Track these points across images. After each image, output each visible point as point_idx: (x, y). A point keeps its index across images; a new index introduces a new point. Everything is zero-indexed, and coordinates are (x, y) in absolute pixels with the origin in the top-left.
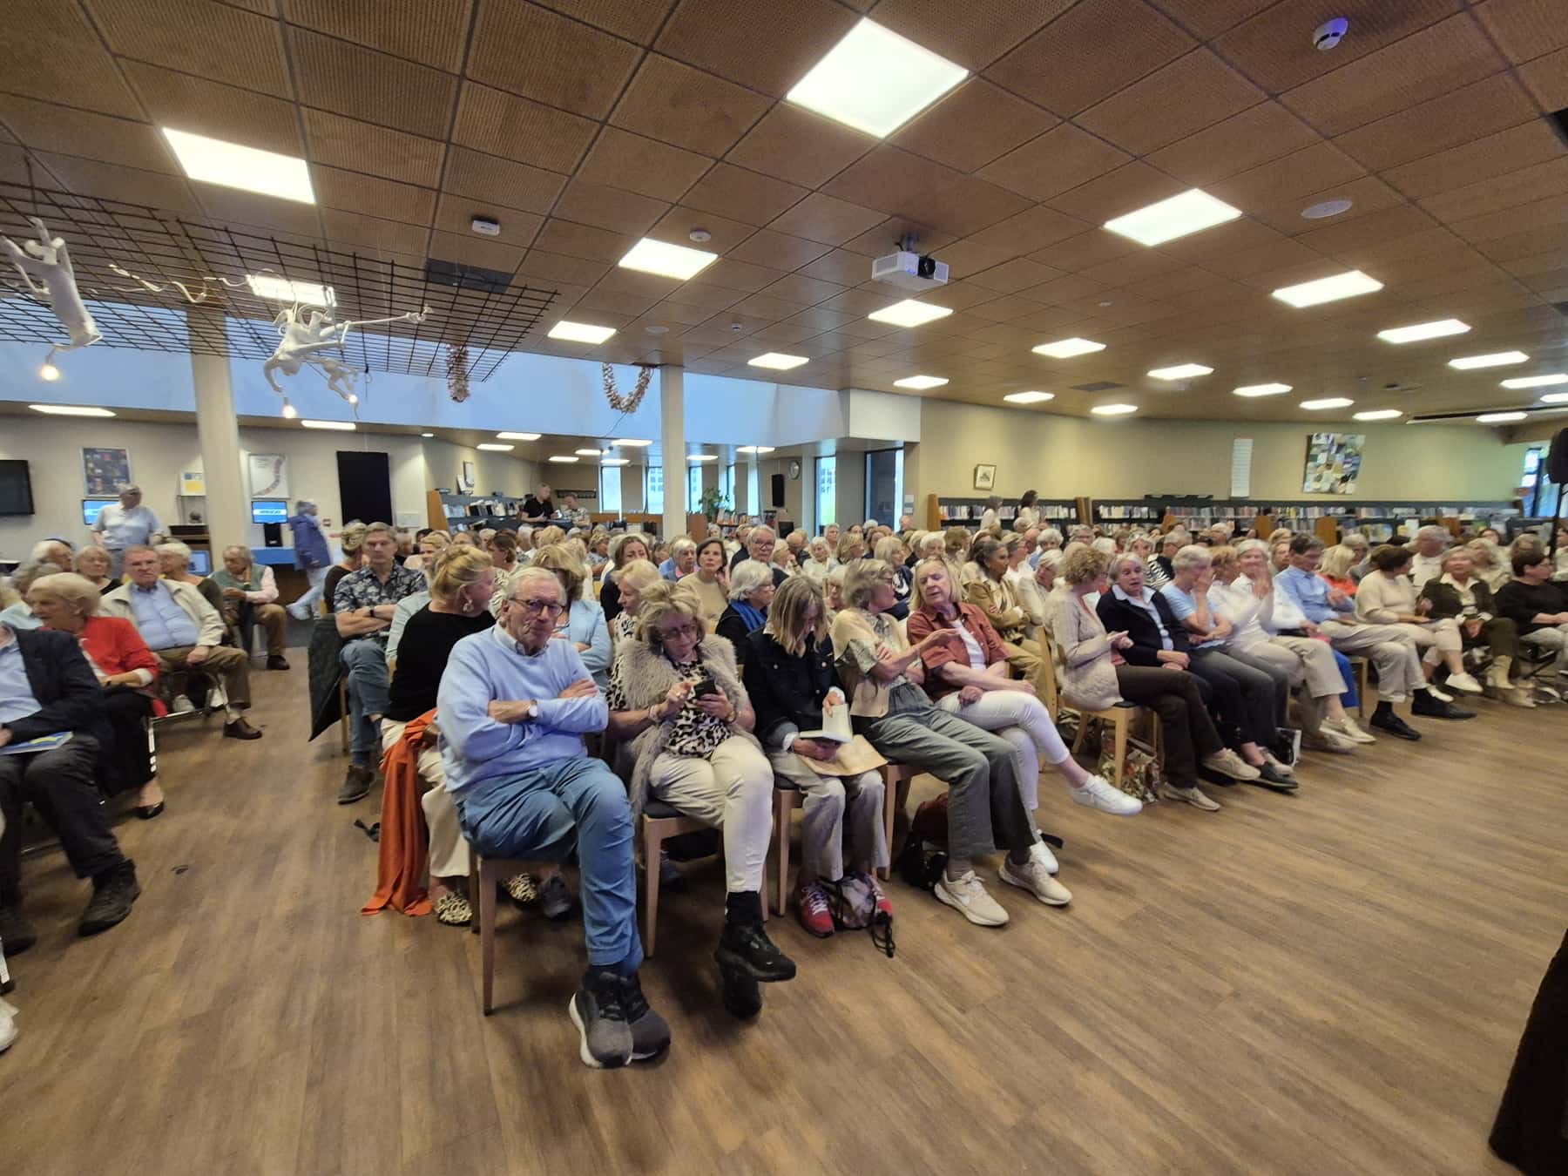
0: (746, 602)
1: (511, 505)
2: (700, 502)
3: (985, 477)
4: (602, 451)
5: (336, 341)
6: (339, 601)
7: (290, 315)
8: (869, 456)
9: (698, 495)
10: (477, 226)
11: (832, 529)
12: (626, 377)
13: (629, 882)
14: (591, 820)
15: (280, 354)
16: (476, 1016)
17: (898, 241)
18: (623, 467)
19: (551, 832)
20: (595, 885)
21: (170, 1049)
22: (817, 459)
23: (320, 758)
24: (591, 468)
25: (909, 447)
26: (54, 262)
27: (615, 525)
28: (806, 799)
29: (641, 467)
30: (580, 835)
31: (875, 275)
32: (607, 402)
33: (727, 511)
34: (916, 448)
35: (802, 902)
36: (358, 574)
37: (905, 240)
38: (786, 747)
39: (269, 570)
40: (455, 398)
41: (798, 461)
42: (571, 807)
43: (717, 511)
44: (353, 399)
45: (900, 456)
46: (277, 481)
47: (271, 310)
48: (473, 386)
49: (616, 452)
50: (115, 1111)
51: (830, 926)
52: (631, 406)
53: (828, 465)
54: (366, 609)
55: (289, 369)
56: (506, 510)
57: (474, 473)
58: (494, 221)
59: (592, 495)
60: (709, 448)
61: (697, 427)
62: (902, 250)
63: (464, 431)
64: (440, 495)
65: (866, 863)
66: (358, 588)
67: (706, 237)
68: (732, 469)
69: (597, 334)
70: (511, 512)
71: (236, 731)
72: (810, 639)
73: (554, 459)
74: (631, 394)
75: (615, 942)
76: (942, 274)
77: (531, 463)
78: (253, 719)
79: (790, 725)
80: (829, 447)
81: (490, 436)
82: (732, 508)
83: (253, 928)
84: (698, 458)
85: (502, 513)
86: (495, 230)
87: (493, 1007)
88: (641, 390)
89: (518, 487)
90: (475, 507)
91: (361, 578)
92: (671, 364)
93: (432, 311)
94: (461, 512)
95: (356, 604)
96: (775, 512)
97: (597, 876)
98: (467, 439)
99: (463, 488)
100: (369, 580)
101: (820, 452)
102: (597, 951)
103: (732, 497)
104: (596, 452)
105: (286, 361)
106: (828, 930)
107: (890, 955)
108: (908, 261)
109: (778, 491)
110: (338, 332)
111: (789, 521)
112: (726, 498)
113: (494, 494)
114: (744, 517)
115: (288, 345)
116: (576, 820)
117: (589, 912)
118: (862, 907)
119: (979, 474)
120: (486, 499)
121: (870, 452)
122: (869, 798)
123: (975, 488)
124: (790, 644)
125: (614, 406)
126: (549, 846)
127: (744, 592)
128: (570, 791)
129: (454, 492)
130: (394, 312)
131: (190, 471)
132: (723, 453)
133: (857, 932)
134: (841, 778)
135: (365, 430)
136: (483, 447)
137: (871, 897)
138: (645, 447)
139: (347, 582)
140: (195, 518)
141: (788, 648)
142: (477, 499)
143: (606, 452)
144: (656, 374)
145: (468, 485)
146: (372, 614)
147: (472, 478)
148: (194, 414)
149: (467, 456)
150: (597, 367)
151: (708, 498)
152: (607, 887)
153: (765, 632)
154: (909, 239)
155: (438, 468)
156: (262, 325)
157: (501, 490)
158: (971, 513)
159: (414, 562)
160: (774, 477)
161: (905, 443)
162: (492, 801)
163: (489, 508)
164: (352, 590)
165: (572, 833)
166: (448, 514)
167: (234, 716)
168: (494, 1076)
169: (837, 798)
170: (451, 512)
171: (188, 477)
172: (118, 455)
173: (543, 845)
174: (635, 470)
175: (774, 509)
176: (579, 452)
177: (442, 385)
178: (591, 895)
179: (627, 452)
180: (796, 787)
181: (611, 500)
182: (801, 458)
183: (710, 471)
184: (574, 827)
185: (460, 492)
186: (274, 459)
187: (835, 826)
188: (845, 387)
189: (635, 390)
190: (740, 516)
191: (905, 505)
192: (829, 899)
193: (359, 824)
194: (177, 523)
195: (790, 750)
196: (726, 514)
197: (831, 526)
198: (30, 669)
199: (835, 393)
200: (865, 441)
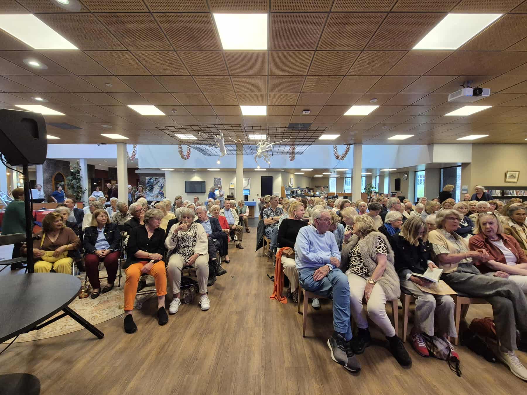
0: (390, 224)
1: (303, 190)
2: (365, 189)
3: (512, 176)
4: (331, 173)
5: (270, 149)
6: (265, 215)
7: (260, 144)
8: (442, 170)
9: (364, 186)
10: (304, 113)
11: (423, 200)
12: (341, 149)
13: (348, 309)
14: (336, 286)
15: (258, 153)
16: (301, 337)
17: (462, 84)
18: (337, 178)
19: (325, 287)
20: (338, 307)
21: (235, 318)
22: (415, 172)
23: (258, 256)
24: (327, 178)
25: (464, 165)
26: (221, 139)
27: (334, 197)
28: (417, 300)
29: (343, 177)
30: (333, 290)
31: (450, 100)
32: (334, 157)
33: (375, 192)
34: (470, 165)
35: (414, 340)
36: (268, 209)
37: (466, 83)
38: (408, 278)
39: (247, 207)
40: (291, 160)
41: (407, 173)
42: (331, 281)
43: (371, 192)
44: (269, 163)
45: (459, 170)
46: (248, 184)
47: (255, 142)
48: (296, 157)
49: (335, 173)
50: (227, 327)
51: (427, 353)
52: (343, 158)
53: (421, 174)
54: (271, 218)
55: (260, 157)
56: (301, 192)
57: (293, 181)
58: (308, 110)
59: (327, 187)
60: (368, 170)
61: (366, 163)
62: (464, 88)
63: (291, 169)
64: (285, 187)
65: (446, 334)
66: (269, 212)
67: (376, 100)
68: (378, 177)
69: (334, 137)
70: (302, 193)
71: (238, 246)
72: (420, 240)
73: (315, 176)
74: (343, 154)
75: (343, 327)
76: (486, 92)
77: (309, 178)
78: (242, 244)
79: (409, 271)
80: (422, 167)
81: (299, 170)
82: (377, 191)
83: (247, 295)
84: (364, 174)
85: (300, 193)
86: (309, 112)
87: (305, 336)
88: (346, 152)
89: (304, 185)
90: (293, 191)
91: (269, 210)
92: (358, 143)
93: (291, 138)
94: (289, 192)
95: (268, 216)
96: (396, 193)
97: (338, 304)
98: (292, 171)
99: (290, 185)
100: (271, 211)
101: (417, 169)
102: (337, 327)
103: (377, 187)
104: (330, 173)
105: (259, 155)
106: (426, 354)
107: (459, 376)
108: (468, 91)
109: (397, 184)
110: (270, 146)
111: (403, 196)
112: (375, 187)
113: (298, 187)
114: (382, 194)
115: (260, 151)
116: (332, 285)
117: (335, 315)
118: (443, 351)
119: (508, 175)
120: (296, 189)
121: (442, 168)
122: (447, 306)
123: (505, 181)
124: (412, 241)
125: (337, 158)
126: (324, 291)
127: (390, 221)
128: (330, 275)
129: (288, 187)
130: (283, 139)
131: (232, 182)
132: (374, 171)
133: (440, 361)
134: (434, 295)
135: (269, 170)
136: (296, 173)
137: (448, 348)
138: (345, 171)
139: (266, 211)
140: (232, 194)
141: (411, 242)
142: (294, 188)
143: (333, 173)
144: (352, 147)
145: (291, 185)
146: (272, 219)
147: (293, 183)
148: (236, 169)
149: (292, 176)
150: (331, 147)
151: (368, 187)
152: (341, 308)
153: (400, 235)
154: (468, 82)
155: (284, 180)
156: (253, 147)
157: (300, 186)
158: (503, 193)
159: (280, 206)
160: (396, 180)
161: (463, 164)
162: (308, 274)
163: (296, 191)
164: (267, 213)
165: (331, 289)
166: (286, 193)
167: (238, 242)
168: (307, 355)
169: (432, 303)
170: (287, 192)
171: (231, 184)
172: (220, 179)
173: (322, 291)
174: (341, 178)
175: (396, 191)
176: (323, 174)
177: (288, 157)
178: (336, 310)
179: (339, 173)
180: (412, 294)
181: (333, 188)
182: (408, 172)
183: (369, 179)
184: (331, 287)
185: (289, 187)
186: (248, 179)
187: (431, 314)
188: (430, 144)
189: (344, 153)
190: (381, 194)
191: (462, 190)
192: (426, 343)
193: (268, 275)
194: (228, 195)
195: (409, 280)
196: (375, 194)
197: (423, 198)
198: (211, 225)
199: (426, 146)
200: (440, 164)
